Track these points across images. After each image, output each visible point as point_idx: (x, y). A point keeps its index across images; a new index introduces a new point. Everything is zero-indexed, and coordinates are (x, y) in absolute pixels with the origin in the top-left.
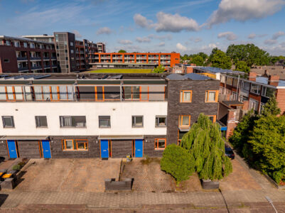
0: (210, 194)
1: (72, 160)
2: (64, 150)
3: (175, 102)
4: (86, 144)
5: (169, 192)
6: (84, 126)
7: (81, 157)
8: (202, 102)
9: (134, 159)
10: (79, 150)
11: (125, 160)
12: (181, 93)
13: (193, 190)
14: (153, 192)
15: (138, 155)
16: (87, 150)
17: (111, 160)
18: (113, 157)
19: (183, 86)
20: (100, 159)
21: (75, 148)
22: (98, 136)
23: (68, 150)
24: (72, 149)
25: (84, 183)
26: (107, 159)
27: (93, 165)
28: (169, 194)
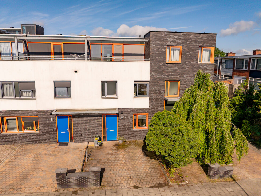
0: (223, 186)
1: (14, 147)
2: (4, 133)
3: (160, 62)
4: (36, 123)
5: (160, 186)
6: (33, 96)
7: (29, 142)
8: (195, 63)
9: (105, 143)
10: (26, 131)
11: (91, 144)
12: (168, 51)
13: (195, 181)
14: (136, 187)
15: (111, 137)
16: (38, 132)
17: (72, 145)
18: (76, 141)
19: (170, 39)
20: (57, 145)
21: (20, 129)
22: (52, 111)
23: (10, 132)
24: (16, 131)
25: (25, 177)
26: (66, 144)
27: (45, 152)
28: (161, 189)
